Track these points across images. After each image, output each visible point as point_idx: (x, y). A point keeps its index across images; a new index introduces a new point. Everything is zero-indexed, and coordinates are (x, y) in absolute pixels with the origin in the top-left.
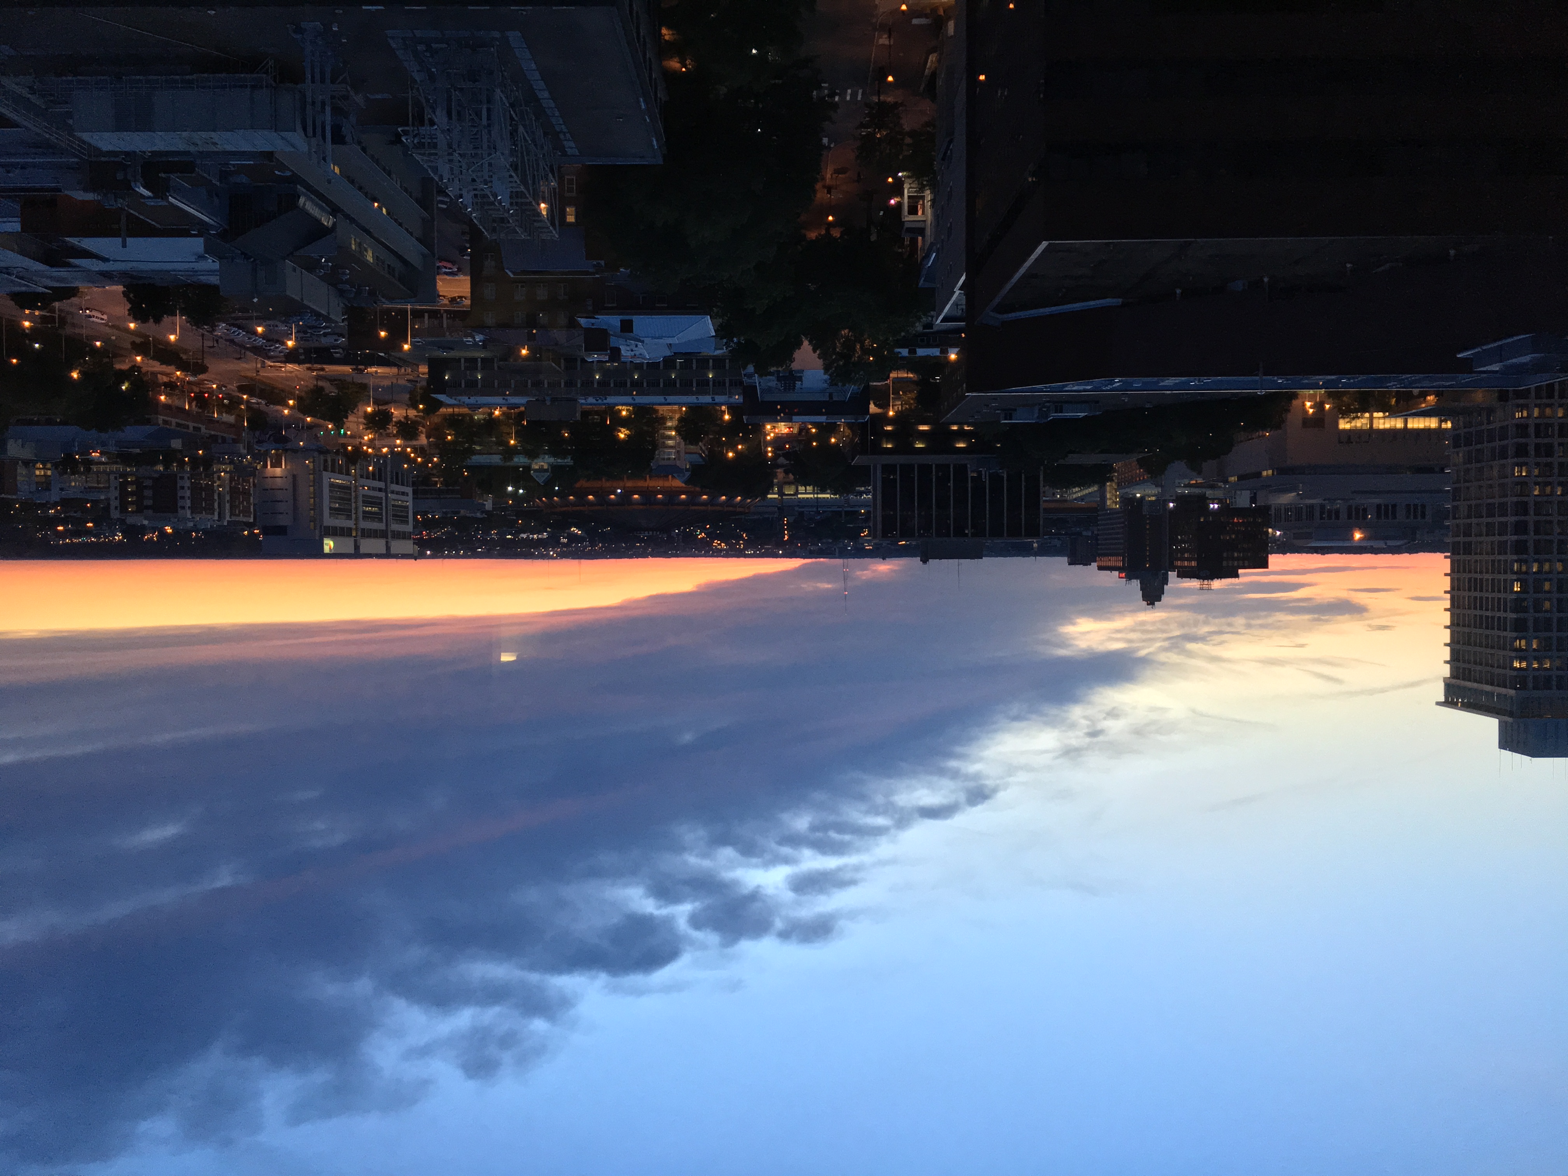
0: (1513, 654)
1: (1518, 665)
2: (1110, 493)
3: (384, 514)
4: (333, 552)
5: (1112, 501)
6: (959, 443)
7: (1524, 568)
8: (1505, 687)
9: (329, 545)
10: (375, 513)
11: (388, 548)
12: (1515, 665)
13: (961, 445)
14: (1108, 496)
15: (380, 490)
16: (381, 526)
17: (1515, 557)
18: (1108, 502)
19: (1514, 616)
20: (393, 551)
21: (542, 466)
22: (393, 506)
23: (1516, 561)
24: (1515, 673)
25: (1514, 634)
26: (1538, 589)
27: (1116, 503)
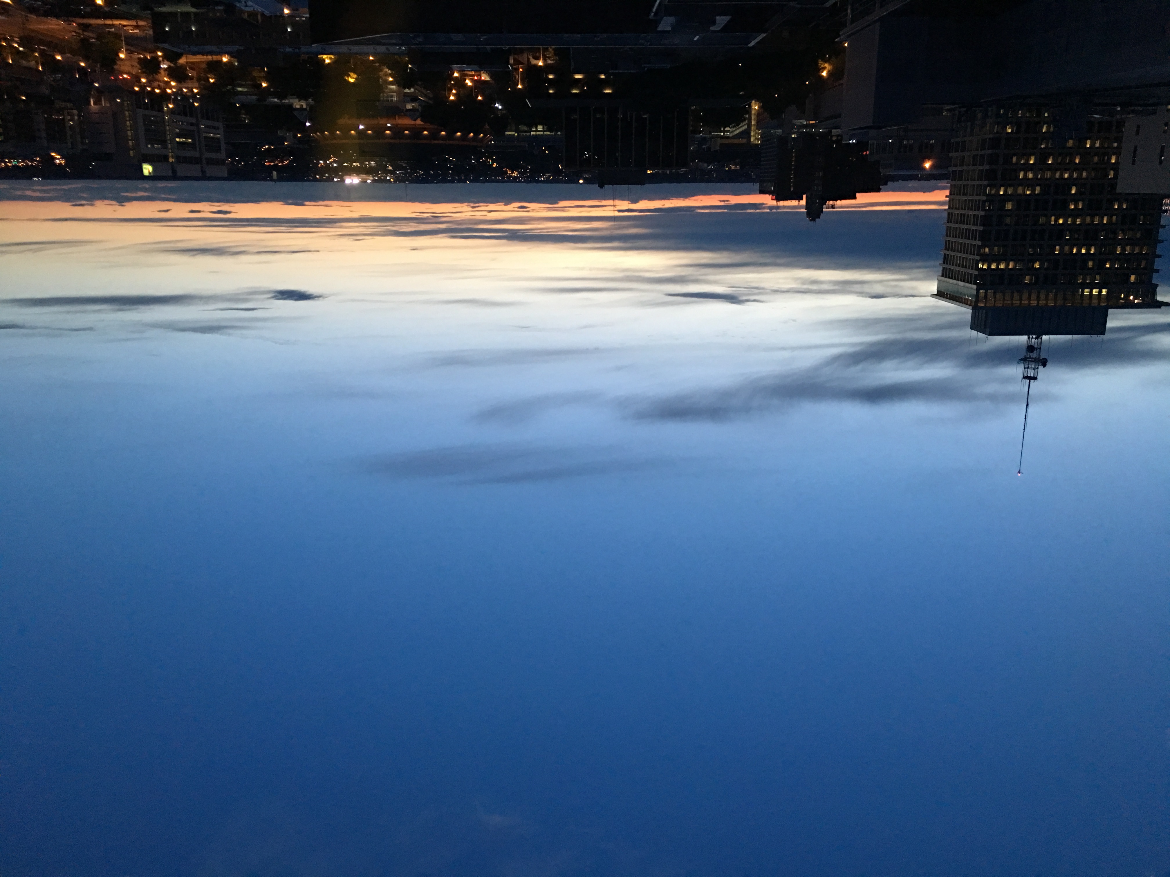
0: (978, 258)
1: (982, 265)
2: (754, 132)
3: (197, 143)
4: (152, 175)
5: (754, 138)
6: (605, 90)
7: (993, 192)
8: (971, 283)
9: (147, 169)
10: (189, 143)
11: (203, 172)
12: (980, 267)
13: (608, 91)
14: (752, 134)
15: (192, 124)
16: (197, 155)
17: (986, 183)
18: (752, 139)
19: (981, 228)
20: (208, 175)
21: (302, 105)
22: (205, 137)
23: (988, 185)
24: (976, 273)
25: (980, 243)
26: (1002, 208)
27: (758, 140)
